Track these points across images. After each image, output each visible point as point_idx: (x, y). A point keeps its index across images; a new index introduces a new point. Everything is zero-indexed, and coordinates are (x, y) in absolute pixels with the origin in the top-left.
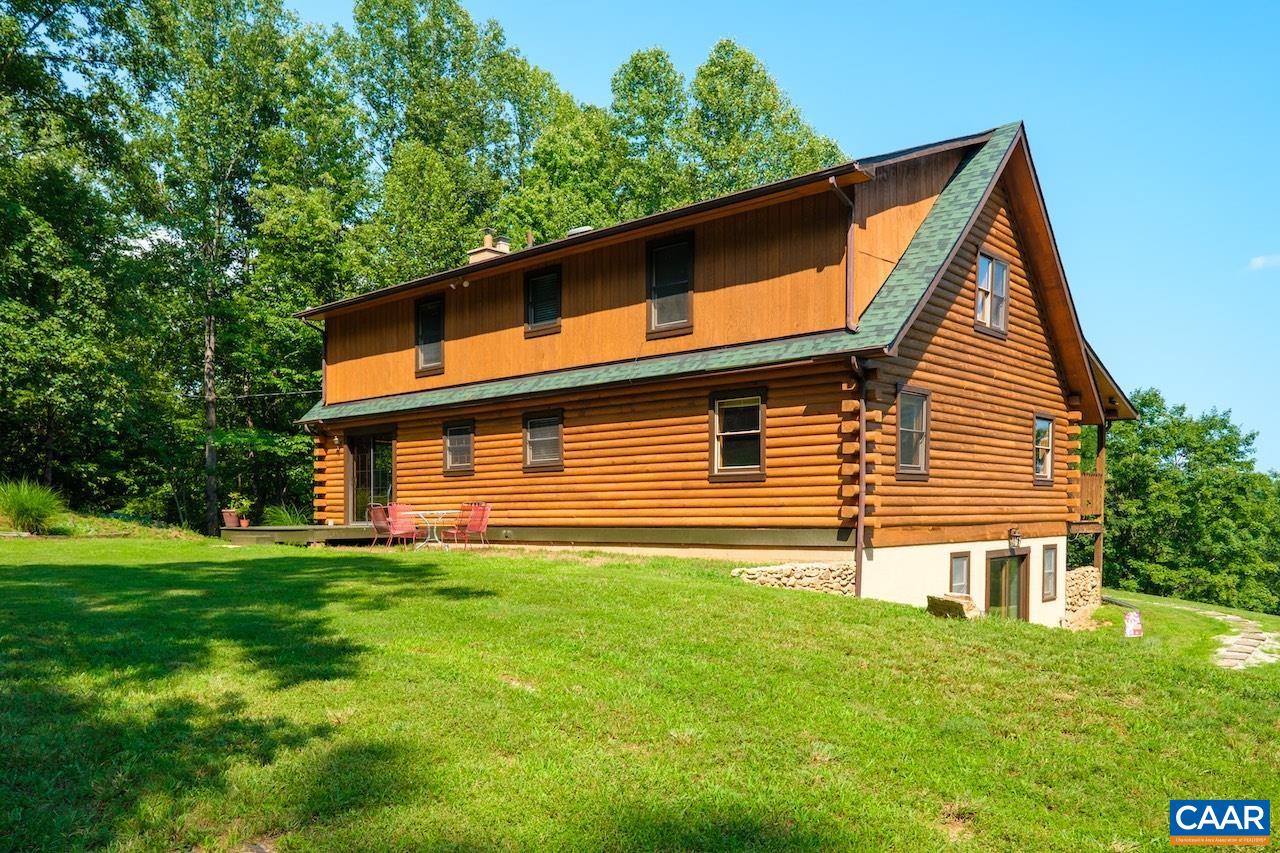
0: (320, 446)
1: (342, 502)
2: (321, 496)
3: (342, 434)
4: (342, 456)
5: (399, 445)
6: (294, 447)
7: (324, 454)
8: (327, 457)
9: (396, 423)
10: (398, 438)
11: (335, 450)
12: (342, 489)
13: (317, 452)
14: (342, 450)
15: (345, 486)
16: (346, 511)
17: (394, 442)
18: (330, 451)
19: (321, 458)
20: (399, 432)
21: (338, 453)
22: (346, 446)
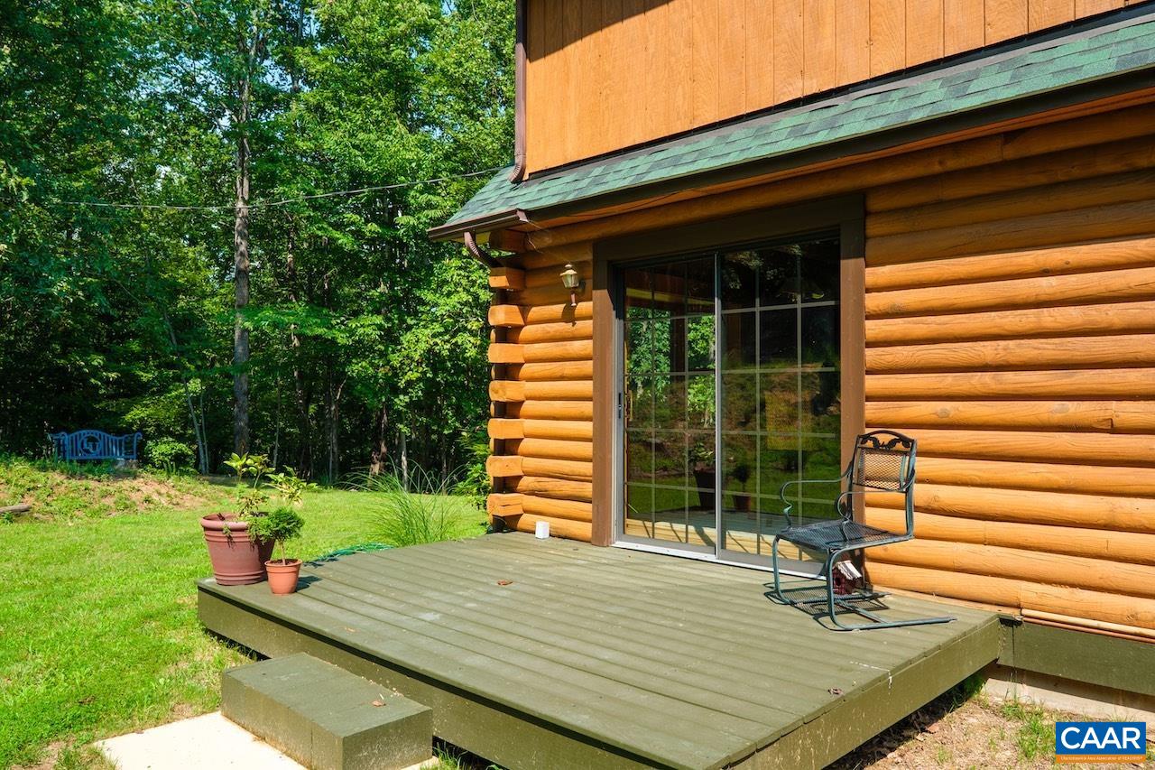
0: (503, 297)
1: (587, 468)
2: (506, 447)
3: (589, 257)
4: (585, 326)
5: (875, 275)
6: (361, 331)
7: (519, 321)
8: (528, 332)
9: (862, 194)
10: (871, 249)
11: (558, 309)
12: (587, 428)
13: (501, 315)
14: (584, 307)
15: (599, 418)
16: (599, 499)
17: (848, 266)
18: (535, 312)
19: (507, 334)
20: (873, 228)
21: (569, 316)
22: (602, 295)
